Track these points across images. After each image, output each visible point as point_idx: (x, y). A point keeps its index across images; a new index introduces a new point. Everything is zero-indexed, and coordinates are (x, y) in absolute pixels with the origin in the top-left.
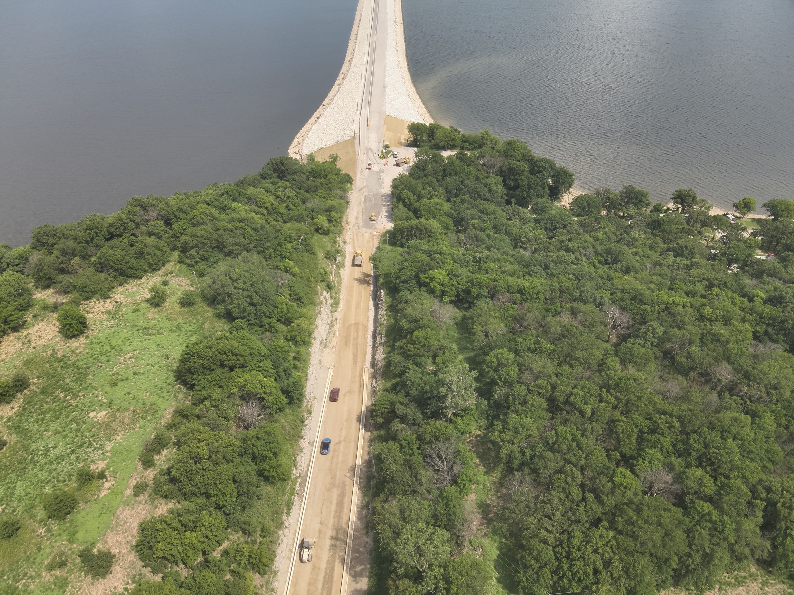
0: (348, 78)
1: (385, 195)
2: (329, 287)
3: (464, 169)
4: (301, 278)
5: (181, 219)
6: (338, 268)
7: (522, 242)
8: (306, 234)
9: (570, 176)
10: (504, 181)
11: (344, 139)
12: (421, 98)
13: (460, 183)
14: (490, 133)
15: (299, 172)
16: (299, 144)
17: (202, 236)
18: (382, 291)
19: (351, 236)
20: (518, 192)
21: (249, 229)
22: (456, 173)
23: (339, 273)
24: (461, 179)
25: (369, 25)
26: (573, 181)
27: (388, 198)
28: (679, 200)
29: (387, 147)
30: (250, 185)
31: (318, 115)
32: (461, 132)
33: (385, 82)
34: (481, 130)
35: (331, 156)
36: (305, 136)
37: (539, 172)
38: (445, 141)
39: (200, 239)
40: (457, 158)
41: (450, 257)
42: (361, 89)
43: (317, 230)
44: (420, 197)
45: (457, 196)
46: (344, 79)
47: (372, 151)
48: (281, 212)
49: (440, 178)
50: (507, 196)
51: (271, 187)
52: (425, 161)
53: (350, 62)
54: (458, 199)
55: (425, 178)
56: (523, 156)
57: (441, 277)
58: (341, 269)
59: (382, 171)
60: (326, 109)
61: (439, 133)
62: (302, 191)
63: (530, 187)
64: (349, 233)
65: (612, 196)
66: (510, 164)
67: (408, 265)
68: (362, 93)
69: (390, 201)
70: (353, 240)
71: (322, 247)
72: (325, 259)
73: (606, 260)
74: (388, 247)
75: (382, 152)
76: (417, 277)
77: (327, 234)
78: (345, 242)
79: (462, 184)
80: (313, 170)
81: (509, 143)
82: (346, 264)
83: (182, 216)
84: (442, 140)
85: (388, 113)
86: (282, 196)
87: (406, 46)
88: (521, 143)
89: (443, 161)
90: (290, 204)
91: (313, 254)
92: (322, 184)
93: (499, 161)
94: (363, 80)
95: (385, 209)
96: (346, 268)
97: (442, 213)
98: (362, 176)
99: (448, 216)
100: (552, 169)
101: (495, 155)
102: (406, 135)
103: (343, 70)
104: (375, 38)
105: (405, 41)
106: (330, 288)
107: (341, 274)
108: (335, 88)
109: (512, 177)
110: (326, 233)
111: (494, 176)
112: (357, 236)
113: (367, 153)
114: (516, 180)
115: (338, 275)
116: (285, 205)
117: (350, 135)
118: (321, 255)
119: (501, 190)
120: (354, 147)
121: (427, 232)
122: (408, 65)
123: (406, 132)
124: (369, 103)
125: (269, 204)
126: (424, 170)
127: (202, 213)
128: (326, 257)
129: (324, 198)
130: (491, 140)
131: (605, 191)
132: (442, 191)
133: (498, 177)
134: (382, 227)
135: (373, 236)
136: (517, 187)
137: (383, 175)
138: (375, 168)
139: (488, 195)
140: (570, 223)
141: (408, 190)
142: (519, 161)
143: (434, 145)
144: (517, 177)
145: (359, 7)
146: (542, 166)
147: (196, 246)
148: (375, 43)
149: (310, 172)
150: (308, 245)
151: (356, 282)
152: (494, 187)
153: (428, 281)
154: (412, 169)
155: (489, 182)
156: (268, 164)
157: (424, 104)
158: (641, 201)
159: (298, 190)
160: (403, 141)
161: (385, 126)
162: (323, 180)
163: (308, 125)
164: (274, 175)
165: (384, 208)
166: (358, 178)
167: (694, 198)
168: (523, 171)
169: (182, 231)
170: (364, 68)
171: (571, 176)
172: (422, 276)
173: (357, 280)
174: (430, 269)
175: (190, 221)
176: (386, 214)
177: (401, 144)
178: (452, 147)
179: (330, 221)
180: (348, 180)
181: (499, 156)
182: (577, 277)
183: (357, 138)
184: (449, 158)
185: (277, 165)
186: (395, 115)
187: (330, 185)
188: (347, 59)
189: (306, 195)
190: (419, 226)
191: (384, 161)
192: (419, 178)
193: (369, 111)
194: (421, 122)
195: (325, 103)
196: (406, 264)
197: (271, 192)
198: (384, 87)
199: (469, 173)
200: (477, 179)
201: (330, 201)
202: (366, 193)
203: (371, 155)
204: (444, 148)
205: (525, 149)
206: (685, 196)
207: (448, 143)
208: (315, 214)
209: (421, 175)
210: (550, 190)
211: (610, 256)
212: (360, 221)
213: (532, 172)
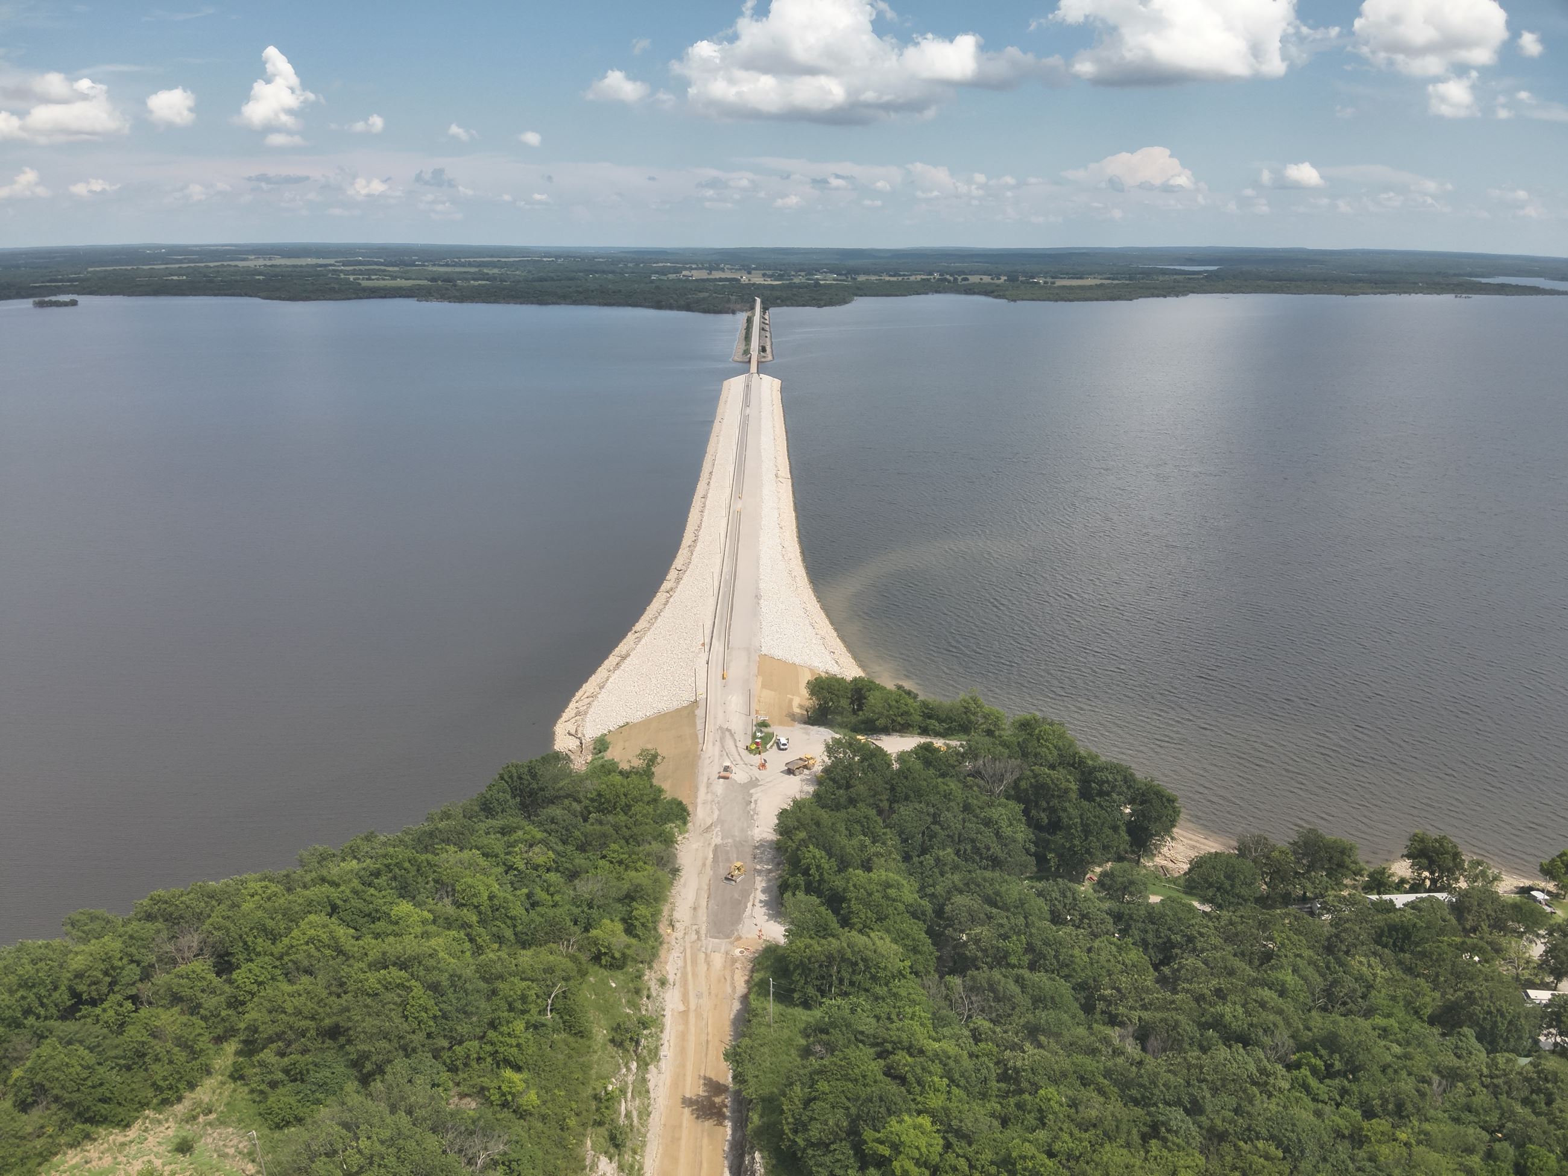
0: (686, 578)
1: (761, 845)
2: (616, 1142)
3: (936, 786)
4: (544, 1118)
5: (258, 954)
6: (644, 1065)
7: (1102, 998)
8: (566, 979)
9: (1169, 800)
10: (1026, 812)
11: (675, 705)
12: (828, 616)
13: (929, 819)
14: (981, 700)
15: (567, 796)
16: (578, 714)
17: (298, 1012)
18: (757, 1155)
19: (680, 963)
20: (1059, 838)
21: (418, 989)
22: (919, 794)
23: (644, 1080)
24: (932, 810)
25: (728, 481)
26: (1177, 812)
27: (769, 854)
28: (1425, 862)
29: (764, 724)
30: (448, 841)
31: (624, 653)
32: (921, 698)
33: (758, 588)
34: (962, 695)
35: (643, 753)
36: (593, 696)
37: (1101, 793)
38: (888, 716)
39: (292, 1019)
40: (918, 758)
41: (937, 1068)
42: (712, 601)
43: (597, 958)
44: (843, 865)
45: (924, 851)
46: (678, 580)
47: (732, 735)
48: (513, 913)
49: (885, 805)
50: (1036, 844)
51: (496, 843)
52: (849, 768)
53: (692, 548)
54: (929, 860)
55: (851, 810)
56: (1061, 756)
57: (922, 1142)
58: (652, 1067)
59: (754, 783)
60: (639, 639)
61: (873, 699)
62: (570, 848)
63: (1086, 832)
64: (674, 955)
65: (1275, 854)
66: (1036, 776)
67: (827, 1089)
68: (713, 608)
69: (772, 860)
70: (684, 975)
71: (606, 1009)
72: (610, 1047)
73: (1329, 1067)
74: (772, 1007)
75: (754, 737)
76: (853, 1132)
77: (620, 967)
78: (663, 983)
79: (935, 823)
80: (600, 795)
81: (1025, 725)
82: (664, 1051)
83: (262, 944)
84: (881, 714)
85: (764, 651)
86: (521, 866)
87: (797, 518)
88: (1051, 724)
89: (889, 765)
90: (538, 890)
91: (581, 1034)
92: (617, 828)
93: (1012, 768)
94: (716, 584)
95: (760, 883)
96: (663, 1064)
97: (901, 907)
98: (709, 797)
99: (914, 915)
100: (1129, 788)
101: (1001, 754)
102: (801, 699)
103: (678, 562)
104: (739, 505)
105: (796, 509)
106: (617, 1146)
107: (651, 1085)
108: (660, 597)
109: (1044, 804)
110: (617, 964)
111: (1004, 800)
112: (694, 962)
113: (722, 739)
114: (1052, 810)
115: (642, 1089)
116: (525, 891)
117: (687, 698)
118: (601, 1033)
119: (1021, 833)
120: (694, 724)
121: (867, 967)
122: (803, 553)
123: (805, 693)
124: (728, 630)
125: (485, 896)
126: (848, 787)
127: (310, 941)
128: (612, 1041)
129: (620, 862)
130: (986, 717)
131: (1258, 843)
132: (892, 840)
133: (1012, 804)
134: (754, 935)
135: (734, 961)
136: (1055, 826)
137: (756, 793)
138: (740, 775)
139: (996, 849)
140: (1201, 935)
141: (817, 846)
142: (1052, 767)
143: (863, 722)
144: (1054, 802)
145: (710, 449)
146: (1108, 782)
147: (279, 1036)
148: (739, 513)
149: (592, 800)
150: (570, 1012)
151: (687, 1111)
152: (1007, 831)
153: (887, 1152)
154: (819, 781)
155: (995, 817)
156: (502, 778)
157: (836, 630)
158: (1341, 865)
159: (560, 848)
160: (797, 710)
161: (760, 679)
162: (622, 818)
163: (602, 672)
164: (512, 802)
165: (758, 879)
166: (700, 801)
167: (1456, 855)
168: (1067, 791)
169: (255, 988)
170: (719, 562)
171: (1171, 800)
172: (868, 1134)
173: (687, 1102)
174: (890, 1112)
175: (281, 958)
176: (763, 897)
177: (793, 717)
178: (903, 728)
179: (629, 930)
180: (680, 813)
181: (1010, 757)
182: (1287, 1150)
183: (702, 704)
184: (902, 757)
185: (520, 778)
186: (778, 653)
187: (635, 830)
188: (687, 540)
189: (580, 860)
190: (849, 955)
191: (757, 759)
192: (837, 807)
193: (727, 645)
194: (835, 670)
195: (638, 626)
196: (823, 1086)
197: (496, 856)
198: (758, 597)
199: (947, 796)
200: (967, 808)
201: (633, 874)
202: (718, 840)
203: (729, 743)
204: (886, 731)
205: (1061, 736)
206: (1438, 853)
207: (893, 721)
208: (595, 913)
209: (843, 800)
210: (1130, 832)
211: (1337, 1056)
212: (703, 916)
213: (1085, 794)
